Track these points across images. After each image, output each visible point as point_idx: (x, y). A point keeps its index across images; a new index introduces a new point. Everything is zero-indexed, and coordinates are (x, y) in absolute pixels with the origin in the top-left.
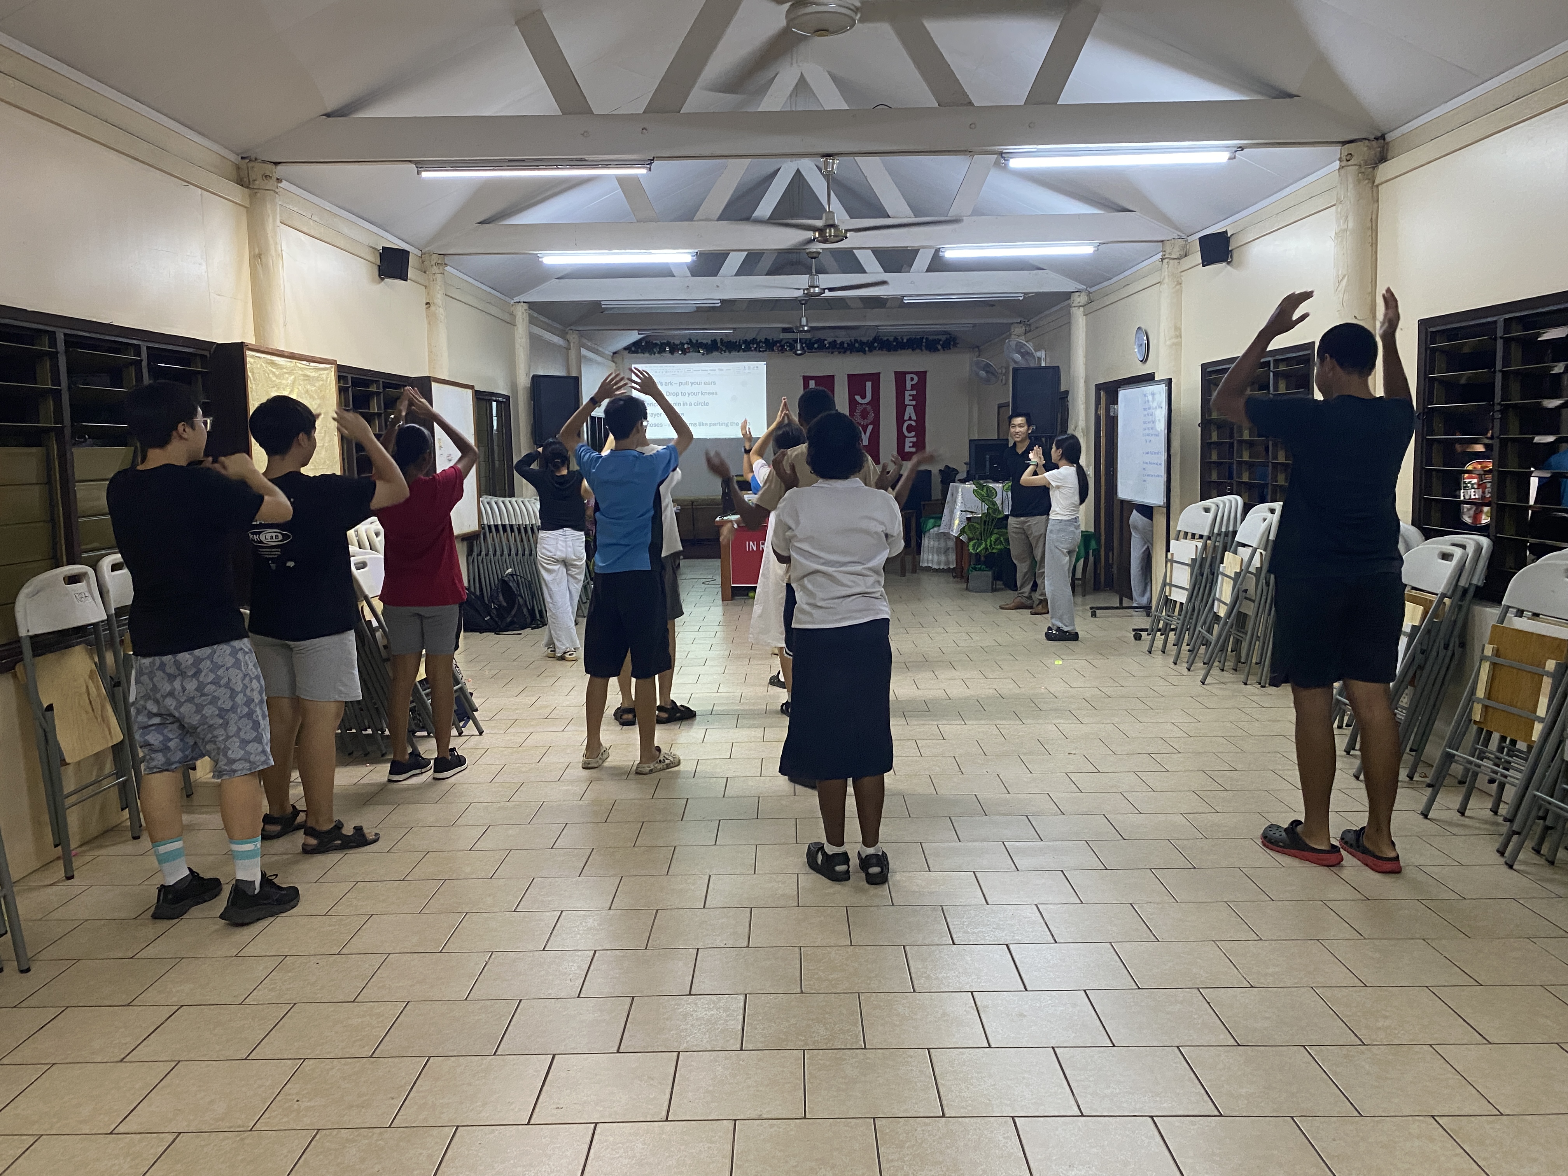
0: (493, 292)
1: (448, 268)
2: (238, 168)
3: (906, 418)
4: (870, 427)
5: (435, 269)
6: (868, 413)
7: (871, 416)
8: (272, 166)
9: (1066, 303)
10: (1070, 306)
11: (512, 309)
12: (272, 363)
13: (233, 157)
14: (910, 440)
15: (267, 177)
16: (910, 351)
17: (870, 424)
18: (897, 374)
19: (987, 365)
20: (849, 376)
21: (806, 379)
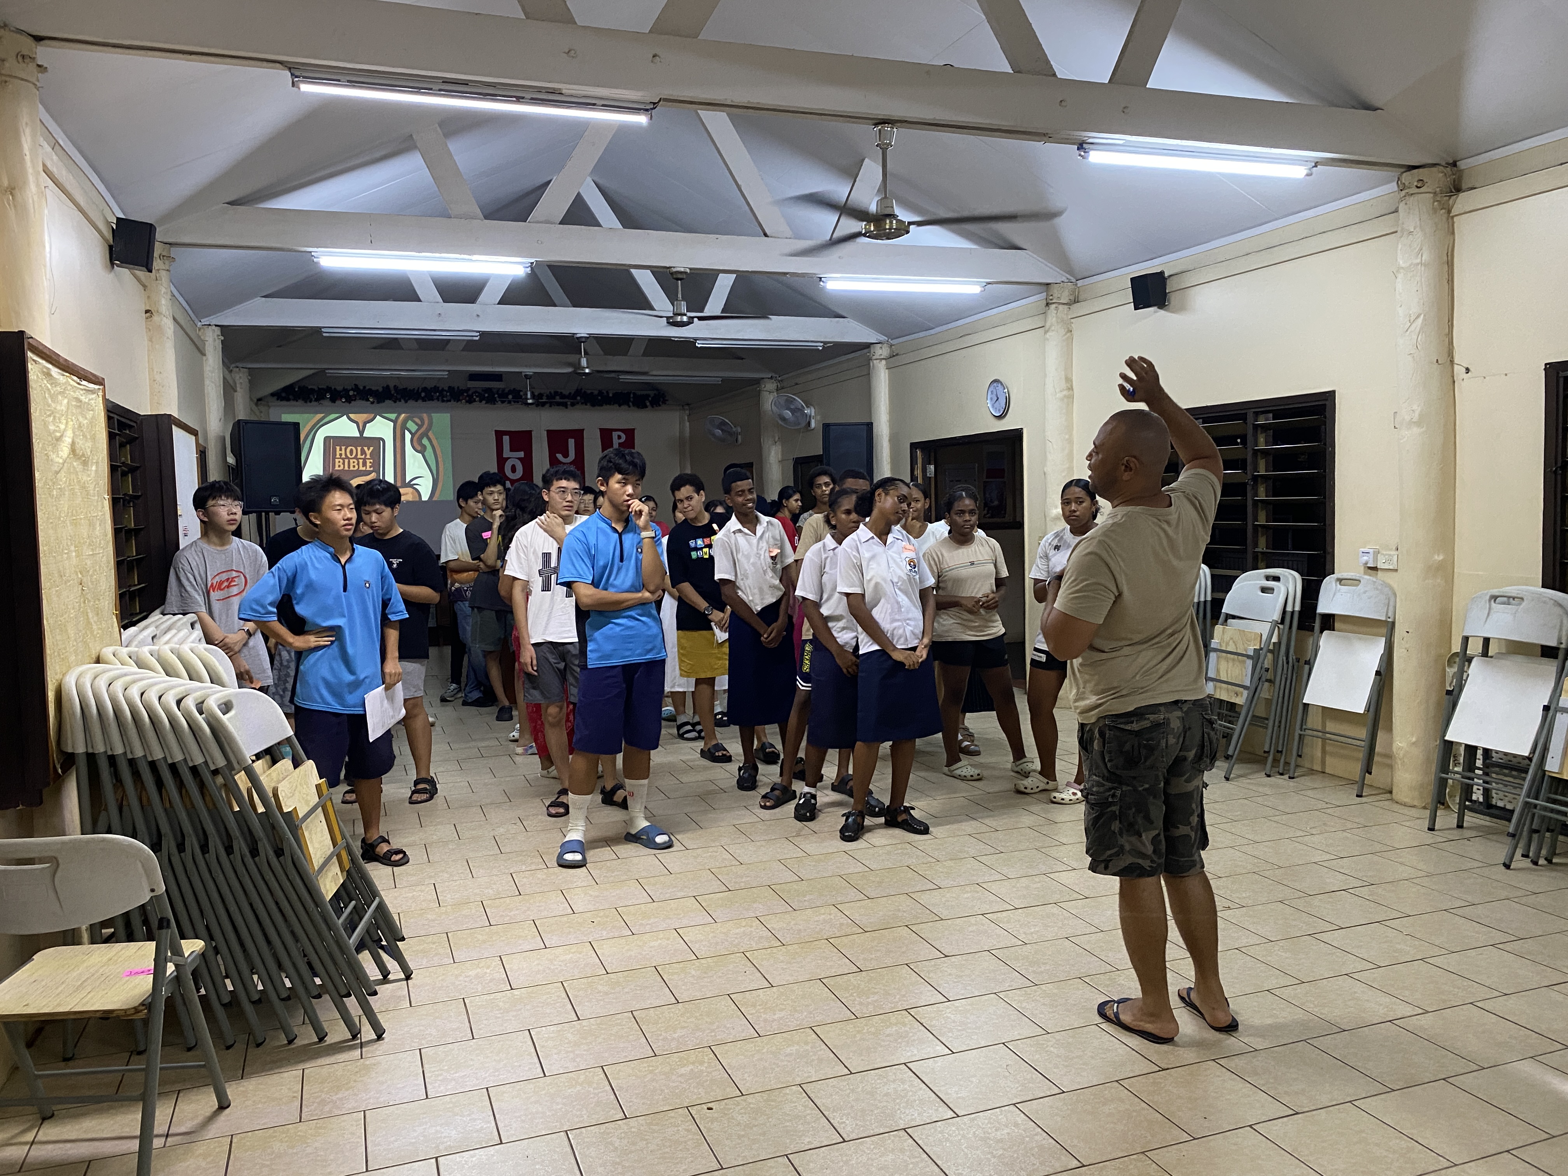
5: (159, 264)
8: (32, 43)
9: (865, 355)
11: (204, 329)
12: (48, 374)
15: (24, 58)
16: (616, 406)
18: (602, 431)
19: (724, 423)
20: (548, 431)
21: (499, 435)
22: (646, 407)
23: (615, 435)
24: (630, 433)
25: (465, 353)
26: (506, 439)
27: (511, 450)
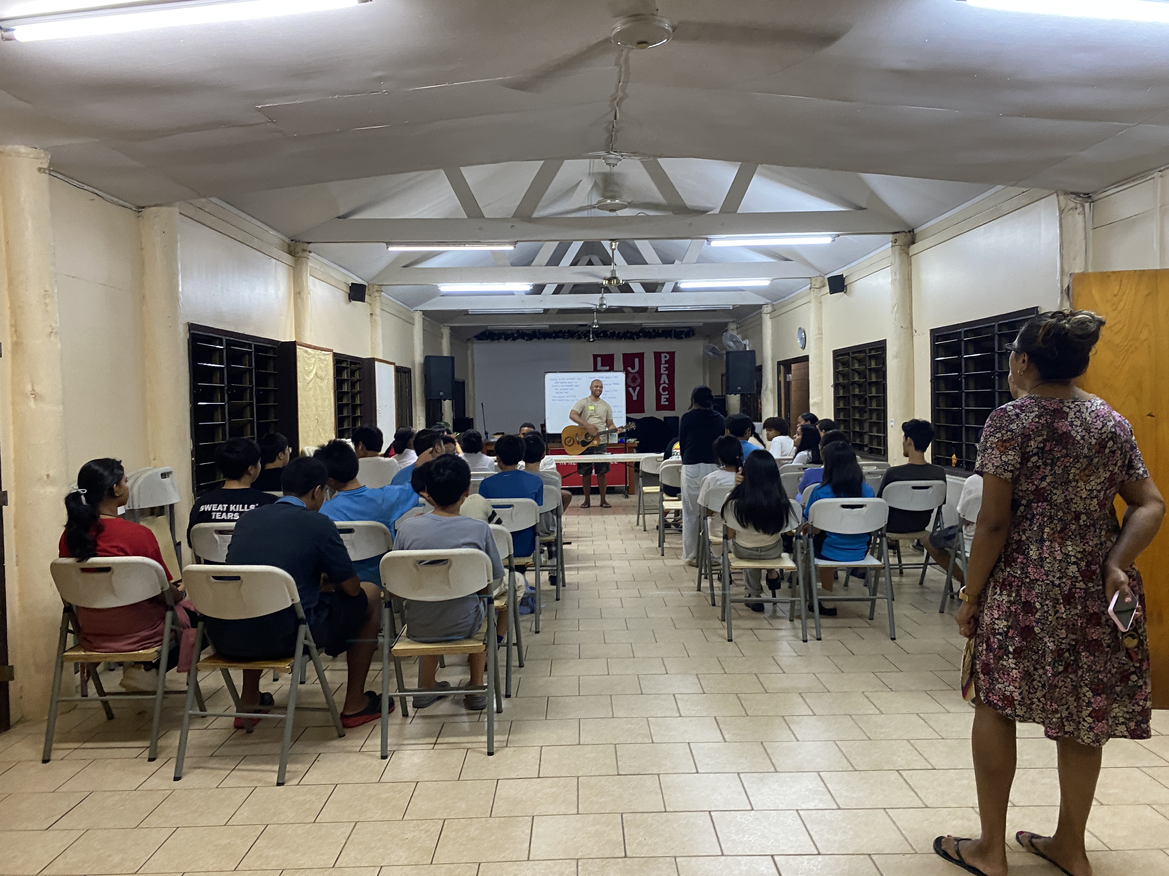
0: (402, 304)
1: (383, 293)
2: (289, 245)
3: (662, 382)
4: (638, 388)
5: (376, 294)
6: (636, 379)
7: (639, 380)
8: (306, 245)
9: (758, 311)
10: (761, 313)
11: (412, 314)
12: (306, 352)
13: (287, 240)
14: (665, 396)
15: (304, 250)
16: (664, 338)
17: (638, 386)
18: (655, 353)
19: (714, 348)
20: (624, 354)
21: (595, 357)
22: (682, 338)
23: (663, 355)
24: (672, 354)
25: (558, 315)
26: (599, 359)
27: (602, 366)
